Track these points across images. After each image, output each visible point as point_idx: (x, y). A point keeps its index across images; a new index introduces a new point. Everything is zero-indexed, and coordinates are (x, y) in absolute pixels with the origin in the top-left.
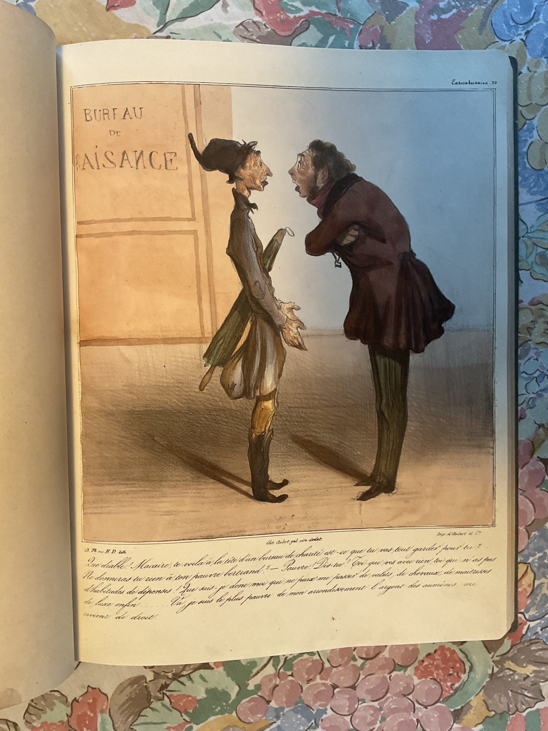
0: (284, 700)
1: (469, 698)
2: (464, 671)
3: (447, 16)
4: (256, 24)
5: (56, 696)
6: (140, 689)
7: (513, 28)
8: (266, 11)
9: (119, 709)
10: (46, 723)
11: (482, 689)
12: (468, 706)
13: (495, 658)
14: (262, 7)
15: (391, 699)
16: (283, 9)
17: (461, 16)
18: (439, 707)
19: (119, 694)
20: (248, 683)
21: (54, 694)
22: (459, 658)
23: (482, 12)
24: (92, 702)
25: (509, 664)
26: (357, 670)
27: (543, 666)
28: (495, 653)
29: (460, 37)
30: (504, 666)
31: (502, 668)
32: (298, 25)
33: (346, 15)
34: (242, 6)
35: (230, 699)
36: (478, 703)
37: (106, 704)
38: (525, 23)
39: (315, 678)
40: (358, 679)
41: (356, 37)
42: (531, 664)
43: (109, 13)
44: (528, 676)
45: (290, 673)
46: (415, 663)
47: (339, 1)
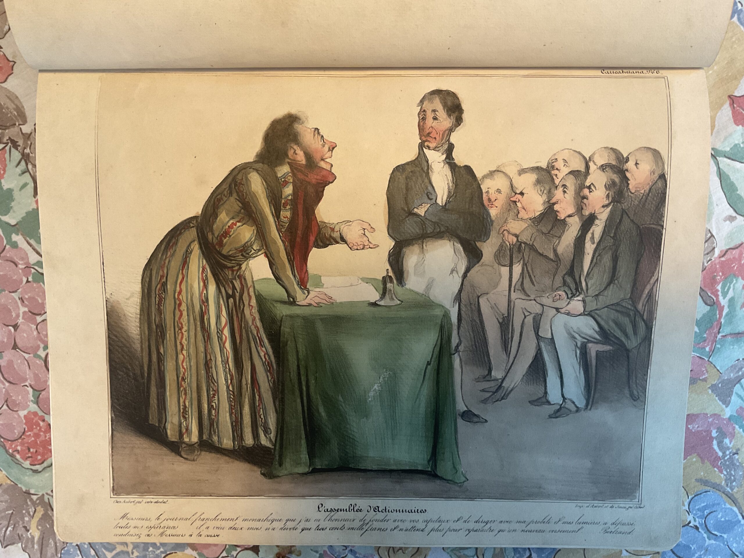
0: (1, 273)
1: (4, 469)
2: (33, 463)
3: (715, 447)
4: (712, 251)
5: (4, 27)
6: (12, 119)
7: (702, 514)
8: (725, 261)
11: (13, 482)
13: (46, 497)
14: (729, 257)
15: (3, 386)
16: (726, 278)
17: (715, 461)
19: (6, 95)
20: (20, 234)
21: (5, 25)
22: (47, 459)
23: (718, 482)
25: (40, 511)
26: (34, 351)
27: (39, 546)
28: (52, 496)
29: (694, 459)
30: (37, 506)
31: (37, 504)
32: (709, 294)
33: (719, 344)
34: (730, 236)
35: (2, 215)
38: (706, 526)
39: (26, 306)
40: (24, 352)
41: (697, 353)
42: (40, 535)
43: (727, 98)
44: (28, 531)
45: (30, 279)
46: (41, 412)
47: (732, 336)
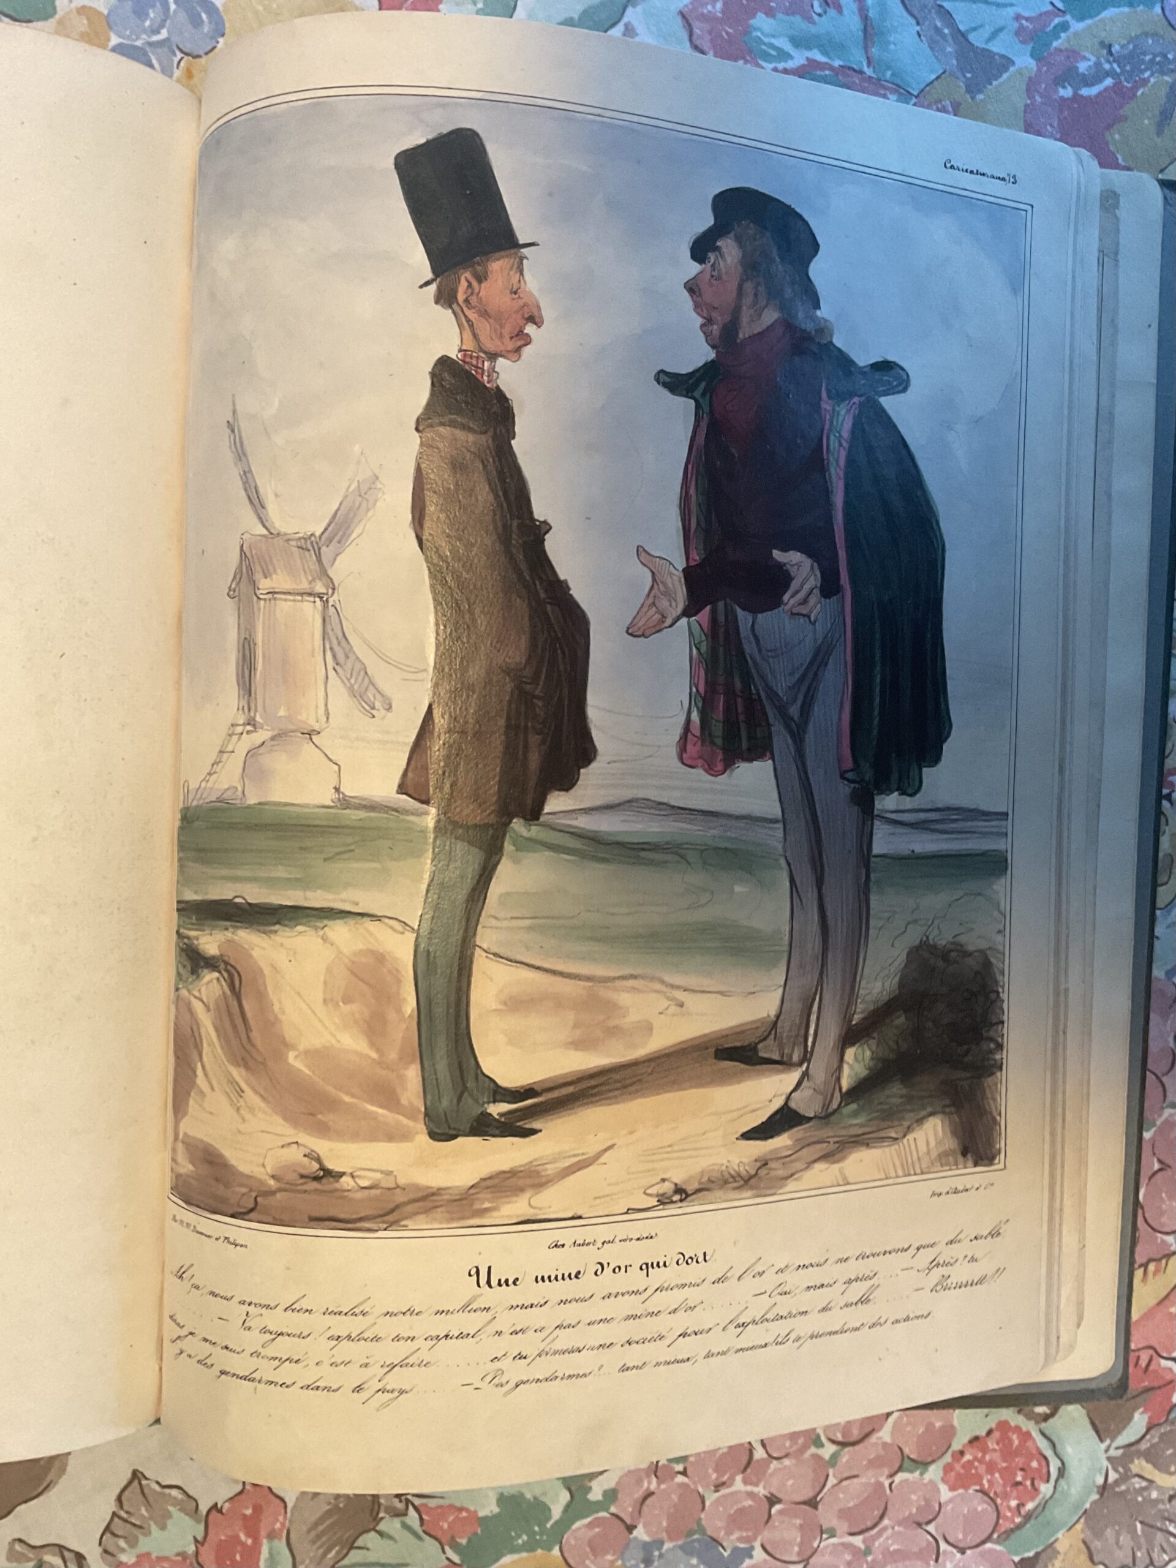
0: (665, 1524)
1: (1053, 1535)
2: (1046, 1476)
3: (1093, 91)
5: (175, 1498)
9: (309, 1531)
10: (148, 1555)
11: (1080, 1517)
12: (1049, 1551)
13: (1113, 1453)
14: (708, 44)
15: (890, 1531)
17: (1121, 94)
18: (991, 1551)
20: (589, 1484)
21: (170, 1494)
22: (1038, 1448)
23: (1164, 91)
24: (251, 1516)
25: (1140, 1465)
26: (822, 1466)
28: (1112, 1440)
29: (1117, 136)
30: (1130, 1471)
31: (1126, 1472)
33: (884, 73)
35: (549, 1518)
36: (1071, 1546)
37: (281, 1518)
39: (732, 1480)
40: (824, 1485)
45: (680, 1467)
46: (945, 1456)
47: (869, 44)
